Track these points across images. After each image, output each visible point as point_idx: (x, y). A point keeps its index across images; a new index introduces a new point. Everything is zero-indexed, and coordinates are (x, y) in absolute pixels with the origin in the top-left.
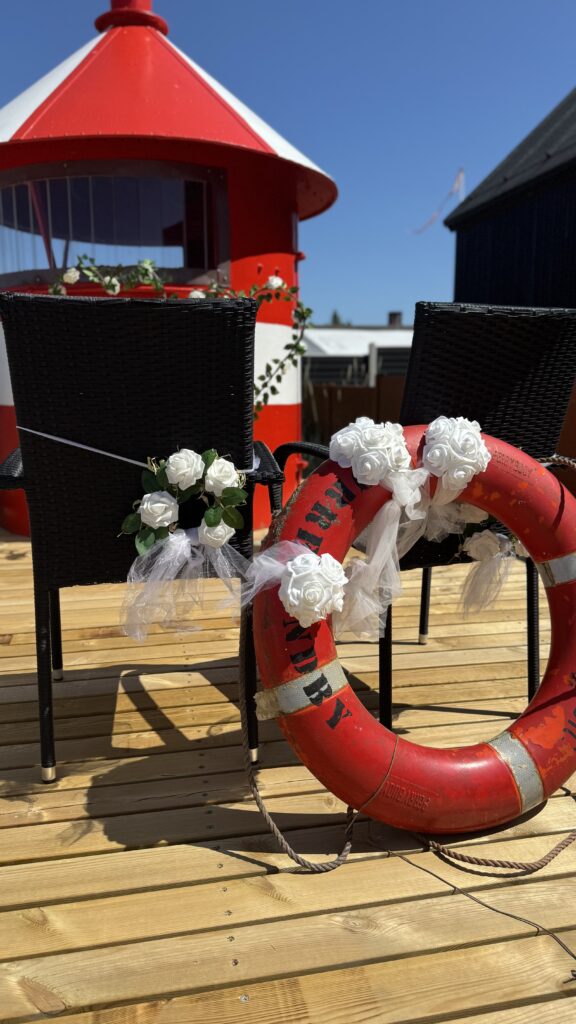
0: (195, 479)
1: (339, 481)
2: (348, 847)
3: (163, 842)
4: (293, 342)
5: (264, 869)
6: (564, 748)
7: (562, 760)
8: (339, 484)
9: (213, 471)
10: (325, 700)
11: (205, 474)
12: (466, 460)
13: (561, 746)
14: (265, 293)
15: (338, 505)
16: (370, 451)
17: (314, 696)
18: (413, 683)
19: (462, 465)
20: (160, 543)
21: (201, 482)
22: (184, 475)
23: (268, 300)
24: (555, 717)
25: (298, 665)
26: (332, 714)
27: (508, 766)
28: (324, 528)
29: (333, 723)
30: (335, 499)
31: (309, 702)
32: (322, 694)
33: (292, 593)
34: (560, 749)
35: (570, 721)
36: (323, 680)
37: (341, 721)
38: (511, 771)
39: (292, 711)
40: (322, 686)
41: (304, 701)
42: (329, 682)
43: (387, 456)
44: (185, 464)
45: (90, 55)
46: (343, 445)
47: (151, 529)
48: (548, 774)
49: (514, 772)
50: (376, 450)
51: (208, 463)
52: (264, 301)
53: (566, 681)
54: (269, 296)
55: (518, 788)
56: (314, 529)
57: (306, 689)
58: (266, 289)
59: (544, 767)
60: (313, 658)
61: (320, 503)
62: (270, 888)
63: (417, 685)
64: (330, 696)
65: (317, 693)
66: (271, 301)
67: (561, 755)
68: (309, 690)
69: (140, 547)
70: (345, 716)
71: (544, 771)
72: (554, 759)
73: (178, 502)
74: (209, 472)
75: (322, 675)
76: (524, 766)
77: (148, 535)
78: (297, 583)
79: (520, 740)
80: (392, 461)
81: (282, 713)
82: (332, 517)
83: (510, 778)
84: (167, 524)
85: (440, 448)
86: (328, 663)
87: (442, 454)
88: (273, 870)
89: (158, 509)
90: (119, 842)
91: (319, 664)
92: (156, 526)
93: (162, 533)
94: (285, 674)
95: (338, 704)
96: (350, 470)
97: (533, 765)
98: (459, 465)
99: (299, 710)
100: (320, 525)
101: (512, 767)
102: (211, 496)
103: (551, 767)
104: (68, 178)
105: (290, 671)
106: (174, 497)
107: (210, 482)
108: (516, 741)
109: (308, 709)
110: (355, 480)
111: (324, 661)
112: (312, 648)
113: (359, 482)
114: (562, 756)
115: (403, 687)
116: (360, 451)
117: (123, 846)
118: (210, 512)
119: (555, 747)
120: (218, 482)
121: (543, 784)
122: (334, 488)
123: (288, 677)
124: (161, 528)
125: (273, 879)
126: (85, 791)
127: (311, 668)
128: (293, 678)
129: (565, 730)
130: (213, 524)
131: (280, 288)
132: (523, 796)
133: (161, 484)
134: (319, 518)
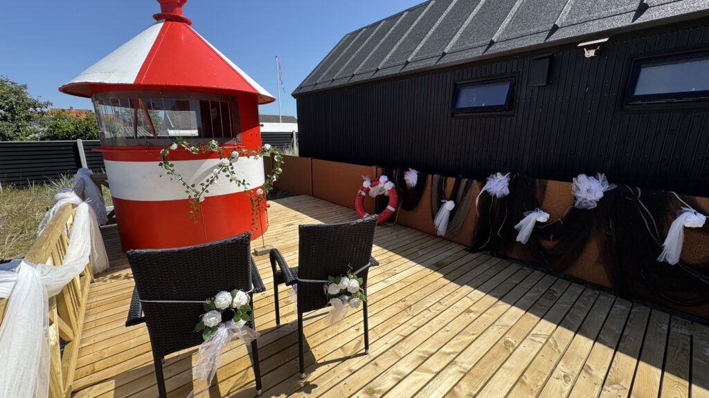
0: (228, 305)
9: (236, 300)
11: (232, 302)
20: (213, 332)
22: (223, 304)
44: (223, 299)
47: (209, 328)
51: (233, 297)
69: (205, 336)
73: (221, 315)
74: (234, 300)
77: (208, 330)
84: (216, 324)
89: (211, 319)
92: (211, 326)
102: (236, 309)
104: (163, 98)
106: (220, 313)
107: (234, 305)
118: (236, 316)
120: (238, 303)
124: (214, 327)
130: (236, 320)
133: (212, 308)
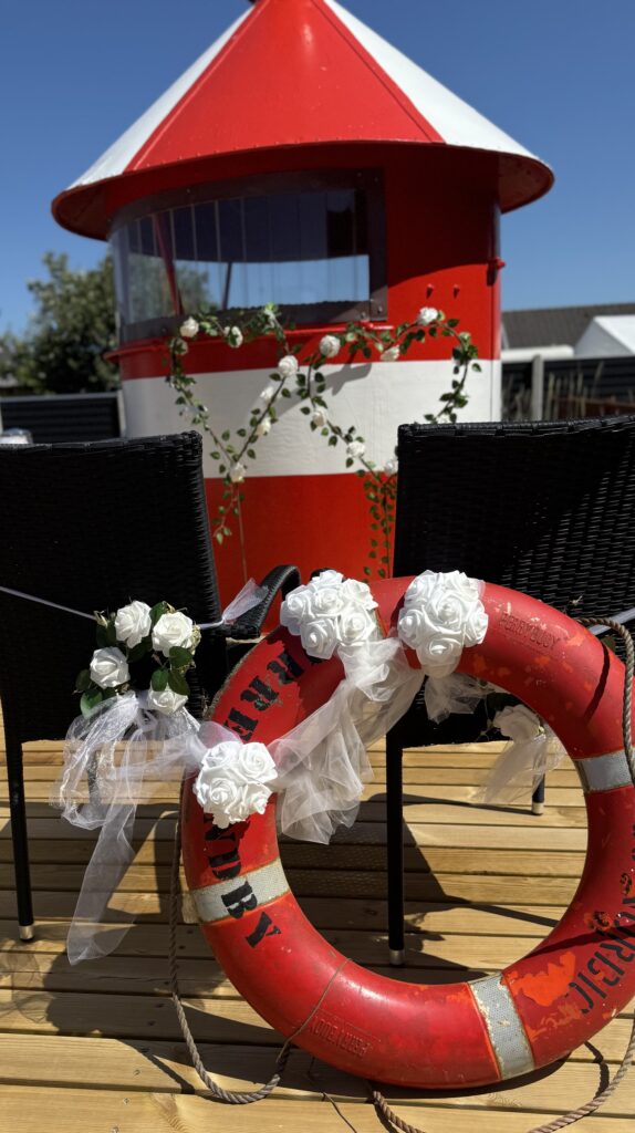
0: (141, 636)
1: (286, 652)
2: (276, 1079)
3: (97, 1032)
4: (452, 391)
5: (179, 1086)
6: (565, 1009)
7: (562, 1022)
8: (285, 656)
9: (160, 629)
10: (247, 913)
11: (151, 631)
12: (445, 631)
13: (563, 1004)
14: (416, 330)
15: (280, 682)
16: (318, 618)
17: (233, 907)
18: (489, 870)
19: (439, 637)
20: (106, 703)
21: (147, 641)
22: (130, 631)
23: (419, 339)
24: (562, 965)
25: (217, 869)
26: (253, 930)
27: (483, 1019)
28: (262, 709)
29: (254, 940)
30: (277, 675)
31: (227, 913)
32: (242, 905)
33: (201, 789)
34: (561, 1008)
35: (580, 975)
36: (246, 889)
37: (265, 938)
38: (486, 1026)
39: (209, 920)
40: (244, 896)
41: (222, 911)
42: (255, 892)
43: (336, 627)
44: (133, 618)
45: (230, 42)
46: (292, 609)
47: (99, 689)
48: (539, 1036)
49: (490, 1028)
50: (325, 618)
51: (155, 618)
52: (414, 340)
53: (586, 921)
54: (421, 334)
55: (494, 1049)
56: (248, 710)
57: (224, 898)
58: (416, 325)
59: (534, 1027)
60: (236, 863)
61: (260, 678)
62: (171, 1110)
63: (493, 874)
64: (254, 908)
65: (236, 904)
66: (423, 340)
67: (560, 1016)
68: (227, 899)
69: (84, 707)
70: (271, 933)
71: (533, 1033)
72: (550, 1019)
73: (127, 662)
74: (155, 629)
75: (247, 882)
76: (505, 1022)
77: (95, 695)
78: (207, 779)
79: (509, 987)
80: (342, 634)
81: (200, 920)
82: (272, 696)
83: (482, 1034)
84: (115, 684)
85: (413, 614)
86: (255, 869)
87: (415, 621)
88: (188, 1089)
89: (106, 668)
90: (55, 1024)
91: (243, 870)
92: (103, 685)
93: (108, 693)
94: (203, 877)
95: (262, 919)
96: (298, 638)
97: (518, 1022)
98: (435, 637)
99: (217, 920)
100: (257, 706)
101: (488, 1021)
102: (159, 653)
103: (544, 1030)
104: (192, 205)
105: (208, 874)
106: (125, 654)
107: (156, 641)
108: (504, 989)
109: (225, 921)
110: (305, 651)
111: (250, 867)
112: (236, 851)
113: (309, 654)
114: (563, 1017)
115: (475, 874)
116: (309, 619)
117: (55, 1029)
118: (158, 674)
119: (555, 1004)
120: (164, 640)
121: (532, 1049)
122: (279, 661)
123: (205, 881)
124: (109, 688)
125: (182, 1101)
126: (54, 957)
127: (232, 874)
128: (211, 883)
129: (571, 985)
130: (160, 688)
131: (433, 322)
132: (501, 1059)
133: (111, 639)
134: (256, 697)
